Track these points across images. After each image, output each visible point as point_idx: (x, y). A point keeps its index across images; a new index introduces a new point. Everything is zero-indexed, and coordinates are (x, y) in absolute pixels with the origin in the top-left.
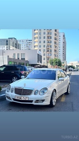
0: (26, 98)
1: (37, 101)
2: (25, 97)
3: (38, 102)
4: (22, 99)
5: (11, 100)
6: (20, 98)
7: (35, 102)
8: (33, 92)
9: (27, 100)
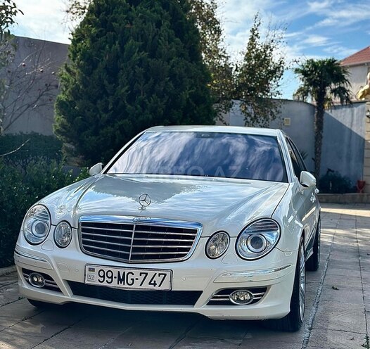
0: (158, 279)
1: (224, 296)
2: (151, 274)
3: (229, 303)
4: (136, 286)
5: (58, 290)
6: (121, 280)
7: (211, 303)
8: (199, 245)
9: (165, 287)
